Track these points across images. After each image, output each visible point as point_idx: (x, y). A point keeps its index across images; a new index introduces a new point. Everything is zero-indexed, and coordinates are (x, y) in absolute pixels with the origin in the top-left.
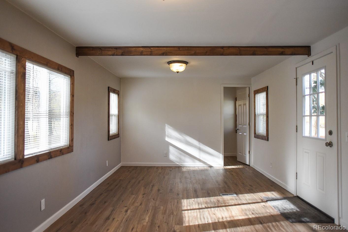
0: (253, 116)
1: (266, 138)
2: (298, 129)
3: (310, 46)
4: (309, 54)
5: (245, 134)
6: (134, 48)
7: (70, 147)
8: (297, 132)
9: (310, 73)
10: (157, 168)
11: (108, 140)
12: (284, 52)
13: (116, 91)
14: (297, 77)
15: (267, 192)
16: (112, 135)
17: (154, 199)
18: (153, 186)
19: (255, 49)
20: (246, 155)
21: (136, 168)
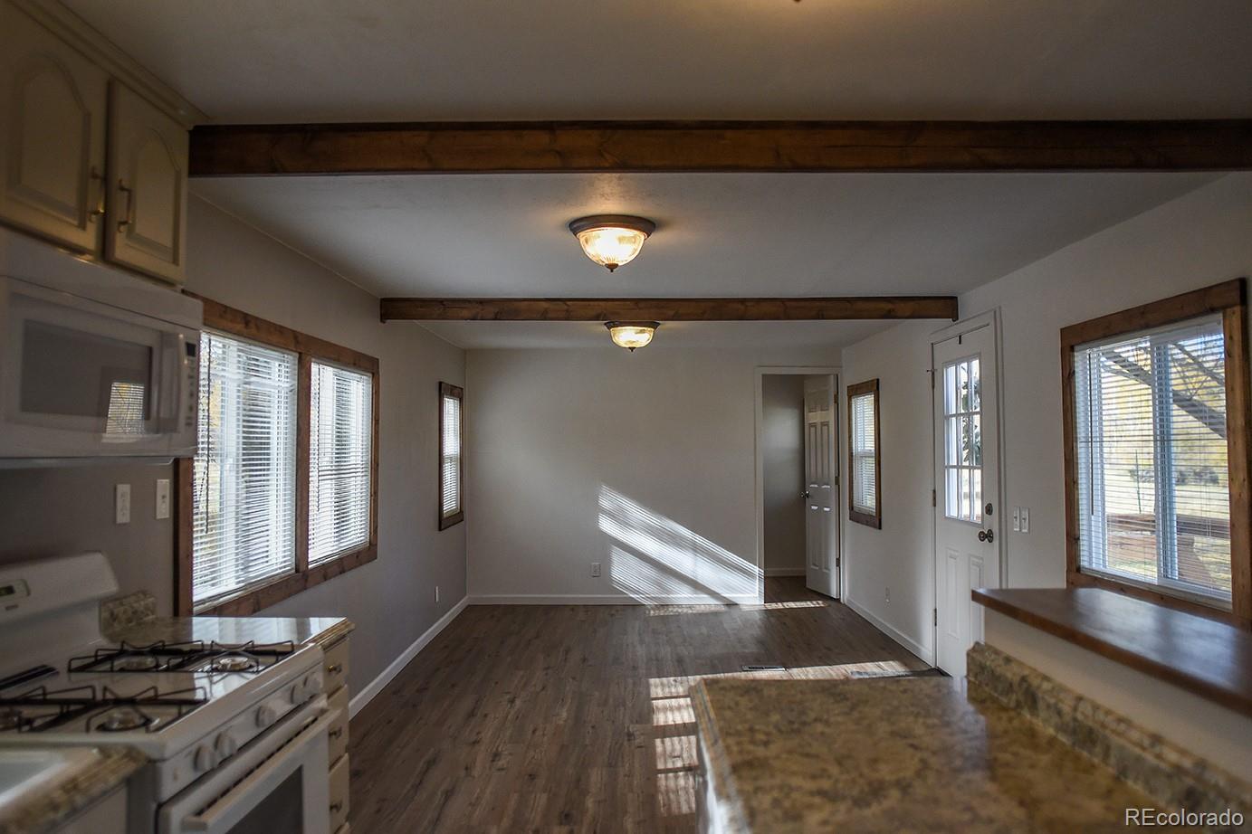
0: (846, 458)
1: (874, 521)
2: (936, 498)
3: (956, 298)
4: (955, 317)
5: (826, 509)
6: (526, 303)
7: (372, 548)
8: (935, 505)
9: (957, 362)
10: (573, 608)
11: (440, 529)
12: (893, 310)
13: (456, 391)
14: (935, 367)
15: (868, 664)
16: (448, 515)
17: (574, 678)
18: (567, 652)
19: (824, 304)
20: (829, 570)
21: (511, 609)
